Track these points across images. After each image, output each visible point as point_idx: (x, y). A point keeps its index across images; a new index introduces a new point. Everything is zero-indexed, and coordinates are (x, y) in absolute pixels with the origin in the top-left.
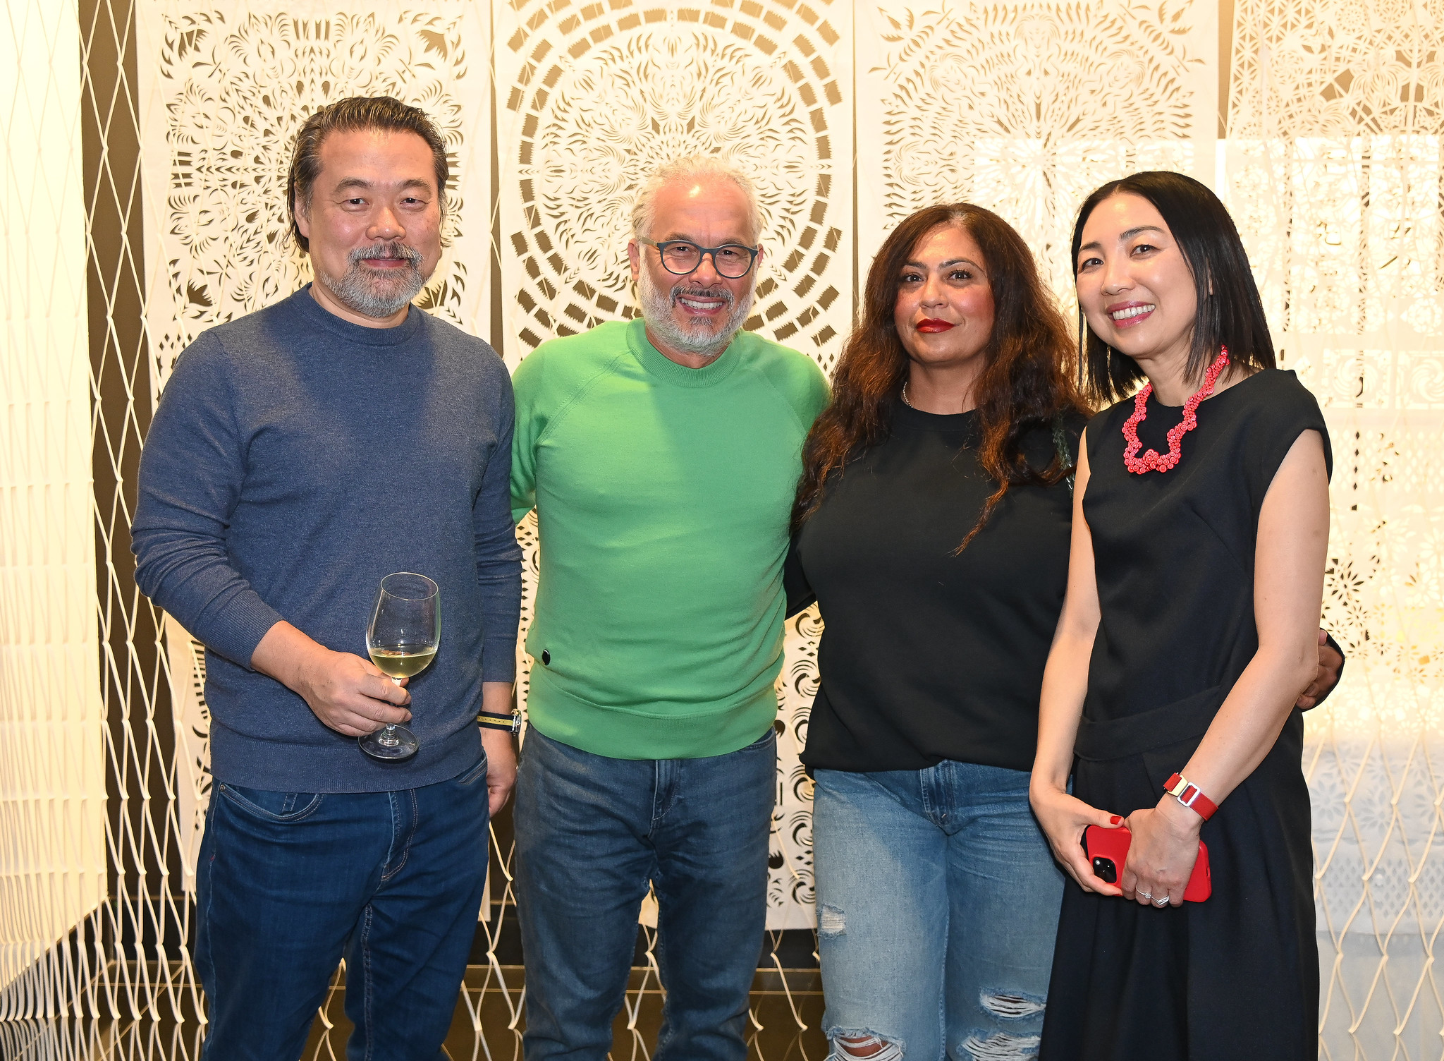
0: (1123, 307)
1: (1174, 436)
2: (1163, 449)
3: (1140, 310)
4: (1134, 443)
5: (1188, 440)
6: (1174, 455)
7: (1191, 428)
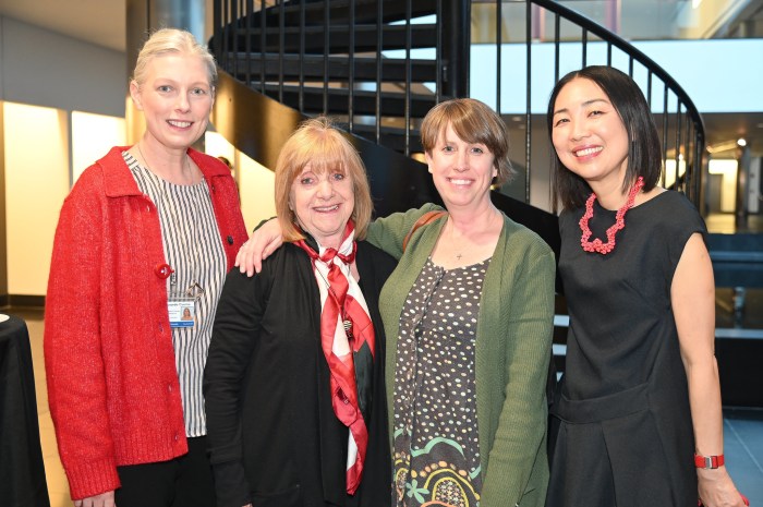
0: (583, 148)
1: (611, 232)
2: (605, 240)
3: (594, 150)
4: (587, 233)
5: (619, 236)
6: (611, 243)
7: (621, 228)
